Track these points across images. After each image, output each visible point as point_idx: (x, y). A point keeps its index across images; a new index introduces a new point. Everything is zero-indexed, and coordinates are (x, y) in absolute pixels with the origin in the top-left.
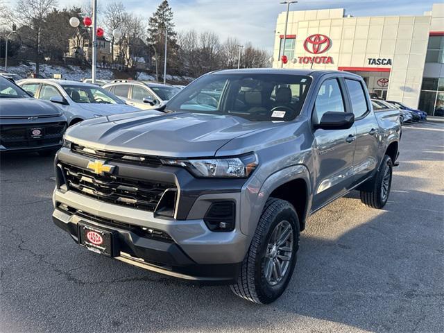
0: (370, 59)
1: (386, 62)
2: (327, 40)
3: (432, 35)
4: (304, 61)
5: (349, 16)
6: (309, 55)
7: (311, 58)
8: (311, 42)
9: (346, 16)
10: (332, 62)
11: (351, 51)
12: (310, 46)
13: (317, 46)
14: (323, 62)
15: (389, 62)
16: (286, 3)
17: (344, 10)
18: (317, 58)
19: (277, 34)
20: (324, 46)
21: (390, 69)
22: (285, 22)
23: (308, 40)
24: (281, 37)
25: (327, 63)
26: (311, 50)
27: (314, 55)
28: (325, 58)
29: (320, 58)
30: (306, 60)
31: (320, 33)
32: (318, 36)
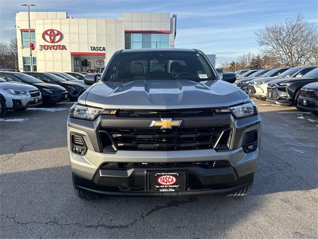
0: (91, 47)
1: (102, 49)
2: (59, 33)
3: (126, 32)
4: (45, 49)
5: (71, 18)
6: (47, 44)
7: (49, 46)
8: (48, 35)
9: (69, 18)
10: (66, 49)
11: (78, 41)
12: (47, 37)
13: (52, 37)
14: (60, 49)
15: (104, 49)
16: (26, 5)
17: (67, 14)
18: (54, 46)
19: (17, 28)
20: (58, 38)
21: (105, 54)
22: (28, 19)
23: (45, 33)
24: (22, 31)
25: (62, 49)
26: (49, 40)
27: (52, 44)
28: (60, 46)
29: (57, 46)
30: (46, 47)
31: (53, 28)
32: (52, 31)
